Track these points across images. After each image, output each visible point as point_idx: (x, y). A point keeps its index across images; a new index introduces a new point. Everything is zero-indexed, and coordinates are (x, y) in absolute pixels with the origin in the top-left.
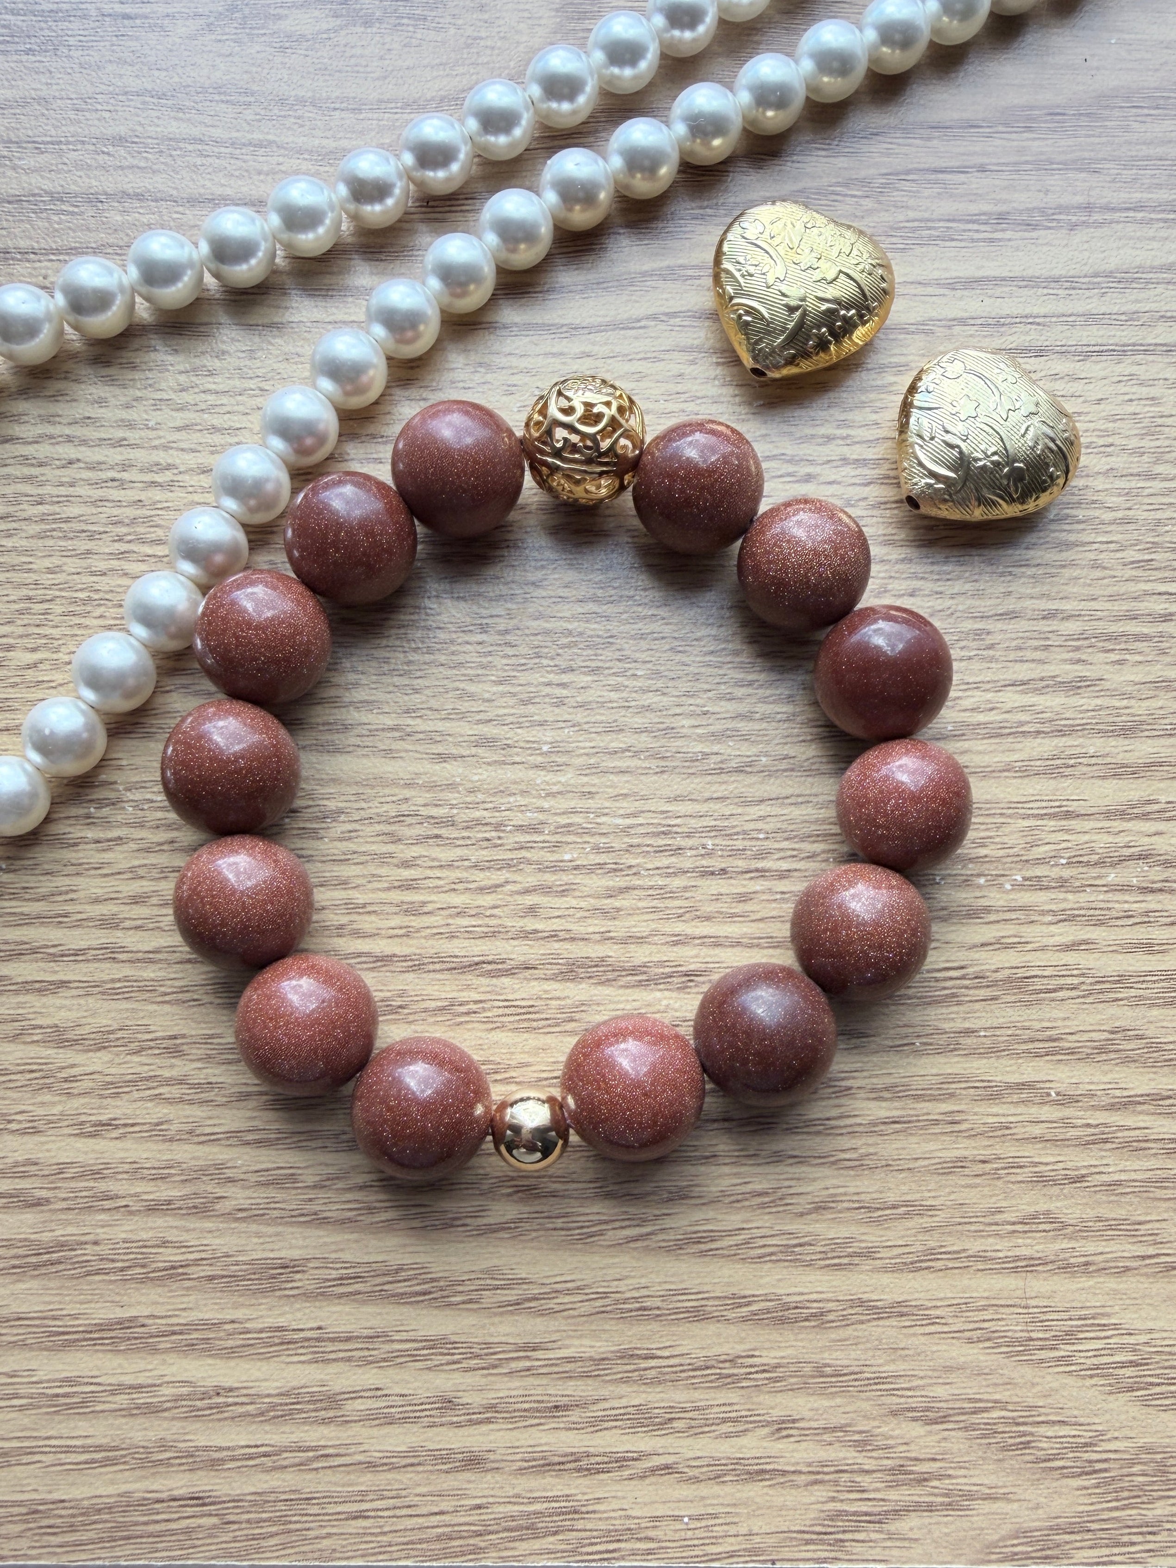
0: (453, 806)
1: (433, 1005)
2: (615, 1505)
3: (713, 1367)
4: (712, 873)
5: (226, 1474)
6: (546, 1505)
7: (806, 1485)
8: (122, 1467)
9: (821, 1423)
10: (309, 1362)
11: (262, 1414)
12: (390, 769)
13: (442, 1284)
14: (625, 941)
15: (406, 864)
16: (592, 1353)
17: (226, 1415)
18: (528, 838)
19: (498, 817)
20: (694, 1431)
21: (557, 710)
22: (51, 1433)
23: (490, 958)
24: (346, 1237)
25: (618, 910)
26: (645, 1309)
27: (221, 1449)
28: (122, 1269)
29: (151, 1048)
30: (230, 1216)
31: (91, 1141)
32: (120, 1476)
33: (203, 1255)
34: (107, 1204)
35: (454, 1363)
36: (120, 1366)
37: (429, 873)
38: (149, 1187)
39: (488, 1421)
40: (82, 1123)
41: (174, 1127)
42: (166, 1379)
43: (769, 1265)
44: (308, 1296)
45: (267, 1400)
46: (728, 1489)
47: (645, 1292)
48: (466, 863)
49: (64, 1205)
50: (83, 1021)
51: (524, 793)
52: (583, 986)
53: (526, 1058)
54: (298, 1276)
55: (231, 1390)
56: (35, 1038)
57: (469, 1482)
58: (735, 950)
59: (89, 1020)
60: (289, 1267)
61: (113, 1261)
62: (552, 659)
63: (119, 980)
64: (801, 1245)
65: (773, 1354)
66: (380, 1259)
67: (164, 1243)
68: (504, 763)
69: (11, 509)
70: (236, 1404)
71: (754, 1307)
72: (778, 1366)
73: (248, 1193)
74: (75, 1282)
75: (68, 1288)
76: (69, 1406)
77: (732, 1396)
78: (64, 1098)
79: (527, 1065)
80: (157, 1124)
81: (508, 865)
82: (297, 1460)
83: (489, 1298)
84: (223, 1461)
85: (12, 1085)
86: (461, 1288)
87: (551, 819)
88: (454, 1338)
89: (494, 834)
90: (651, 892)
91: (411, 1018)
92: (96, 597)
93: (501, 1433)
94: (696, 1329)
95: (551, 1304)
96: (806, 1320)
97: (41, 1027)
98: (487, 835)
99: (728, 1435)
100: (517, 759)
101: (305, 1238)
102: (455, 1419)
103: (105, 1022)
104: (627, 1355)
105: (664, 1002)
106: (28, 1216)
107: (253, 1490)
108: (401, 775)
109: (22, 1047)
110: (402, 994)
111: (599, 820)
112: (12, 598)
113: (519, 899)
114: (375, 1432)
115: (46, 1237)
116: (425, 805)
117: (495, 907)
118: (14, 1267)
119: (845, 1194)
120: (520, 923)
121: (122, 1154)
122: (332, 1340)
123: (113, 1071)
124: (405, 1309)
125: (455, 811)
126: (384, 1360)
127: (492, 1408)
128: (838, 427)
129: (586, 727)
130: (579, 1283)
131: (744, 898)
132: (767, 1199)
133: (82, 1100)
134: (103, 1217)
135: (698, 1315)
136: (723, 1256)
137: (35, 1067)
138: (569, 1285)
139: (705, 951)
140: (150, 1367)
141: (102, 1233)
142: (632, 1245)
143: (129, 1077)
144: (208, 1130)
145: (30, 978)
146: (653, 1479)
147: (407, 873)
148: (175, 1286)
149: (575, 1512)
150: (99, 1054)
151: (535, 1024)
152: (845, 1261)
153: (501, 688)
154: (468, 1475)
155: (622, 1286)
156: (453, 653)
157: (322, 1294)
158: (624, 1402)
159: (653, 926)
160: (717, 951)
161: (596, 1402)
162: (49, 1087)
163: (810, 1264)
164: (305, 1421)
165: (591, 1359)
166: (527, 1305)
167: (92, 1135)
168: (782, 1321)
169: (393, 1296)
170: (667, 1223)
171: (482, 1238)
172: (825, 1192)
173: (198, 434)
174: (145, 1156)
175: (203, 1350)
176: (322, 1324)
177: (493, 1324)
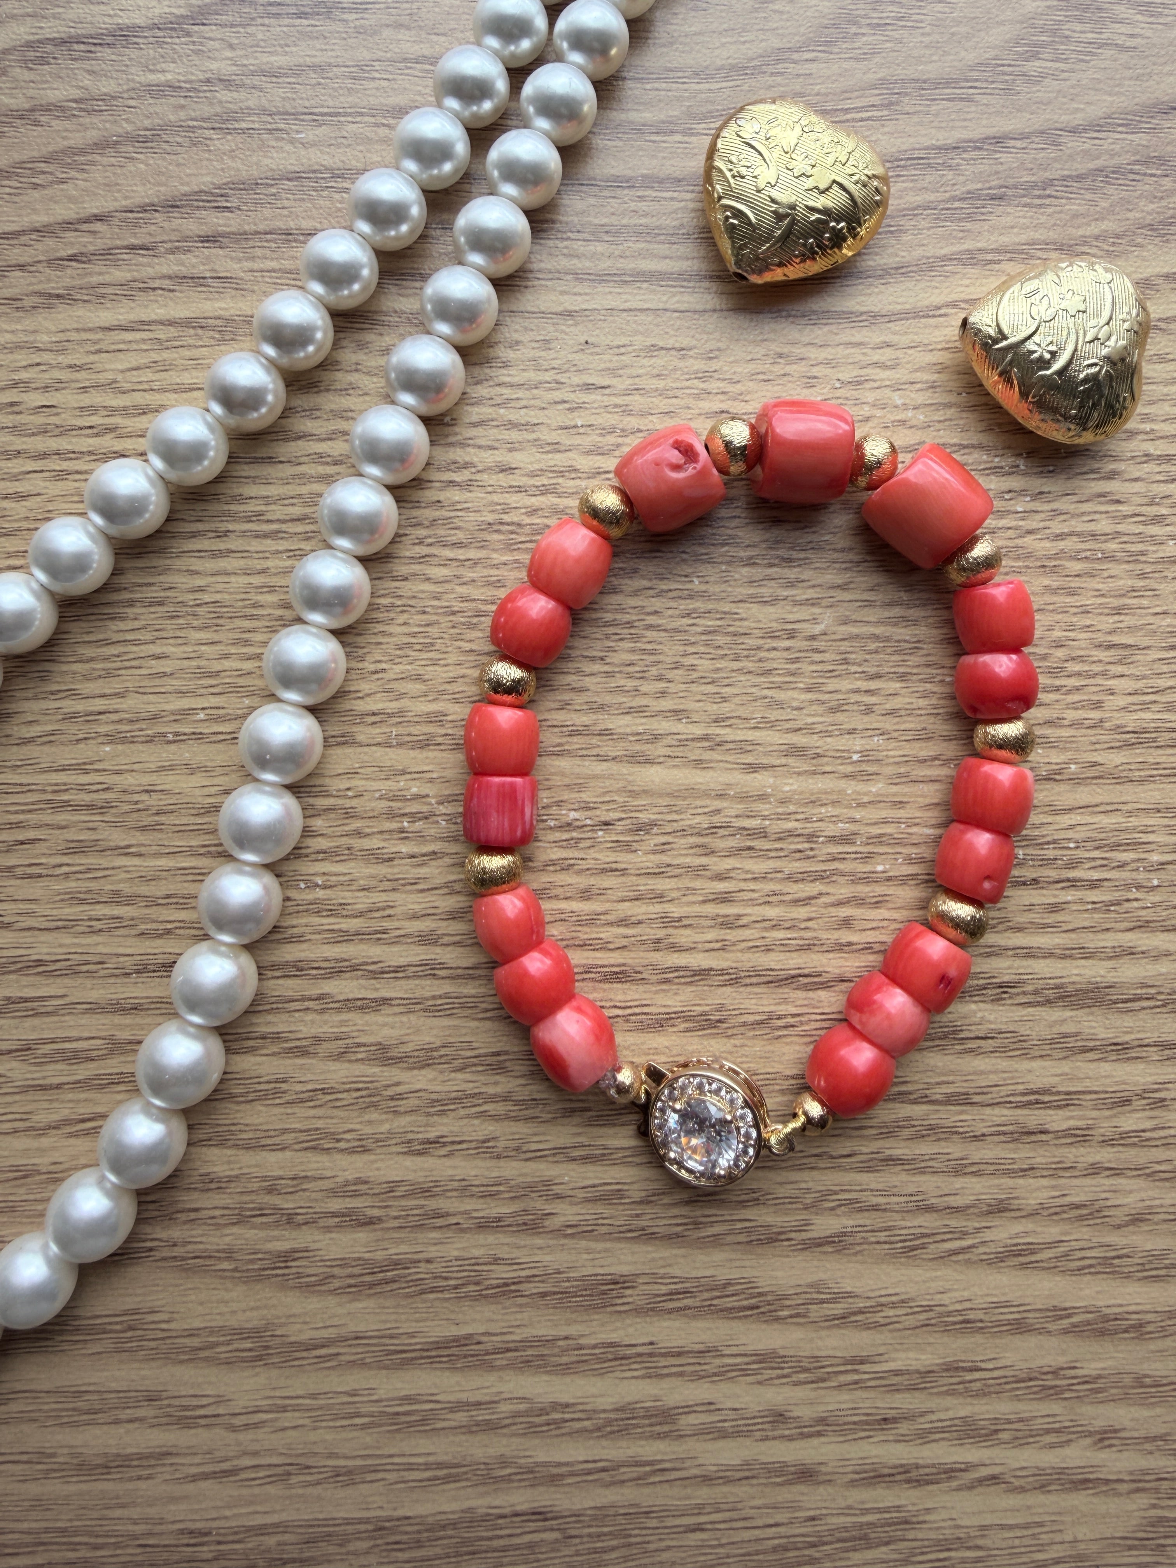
0: (765, 818)
1: (751, 1018)
2: (945, 1515)
3: (1036, 1379)
4: (1024, 883)
5: (567, 1489)
6: (878, 1516)
7: (1130, 1492)
8: (464, 1484)
9: (1142, 1433)
10: (643, 1377)
11: (599, 1429)
12: (700, 780)
13: (769, 1298)
15: (720, 877)
16: (915, 1365)
17: (563, 1431)
18: (841, 849)
19: (810, 828)
20: (1019, 1441)
21: (866, 719)
22: (392, 1452)
23: (806, 971)
24: (675, 1252)
26: (968, 1321)
27: (559, 1465)
28: (456, 1287)
29: (475, 1065)
30: (560, 1233)
31: (419, 1160)
32: (462, 1492)
33: (535, 1272)
34: (439, 1222)
35: (784, 1376)
36: (458, 1383)
37: (743, 885)
38: (477, 1204)
39: (819, 1434)
40: (410, 1141)
41: (501, 1144)
42: (504, 1396)
43: (1089, 1277)
44: (638, 1311)
45: (603, 1415)
46: (1053, 1498)
47: (967, 1305)
48: (779, 875)
49: (396, 1223)
50: (406, 1039)
51: (834, 803)
54: (628, 1292)
55: (567, 1405)
56: (360, 1056)
57: (803, 1494)
58: (1048, 961)
59: (412, 1037)
60: (620, 1282)
61: (446, 1278)
62: (860, 665)
63: (440, 997)
64: (1118, 1257)
65: (1093, 1365)
66: (708, 1273)
67: (496, 1261)
68: (814, 773)
69: (308, 510)
70: (573, 1420)
71: (1075, 1319)
72: (1099, 1377)
73: (577, 1209)
74: (410, 1300)
75: (403, 1307)
76: (410, 1425)
77: (1055, 1407)
78: (390, 1116)
80: (484, 1142)
81: (821, 877)
82: (635, 1475)
83: (816, 1311)
84: (562, 1476)
85: (339, 1104)
86: (788, 1303)
87: (863, 829)
88: (782, 1352)
89: (806, 845)
91: (730, 1032)
92: (399, 603)
93: (832, 1446)
94: (1018, 1341)
95: (878, 1317)
96: (1126, 1331)
97: (365, 1045)
98: (800, 847)
99: (1052, 1446)
100: (828, 769)
101: (633, 1253)
102: (787, 1432)
103: (428, 1039)
104: (952, 1368)
105: (979, 1015)
106: (361, 1235)
107: (592, 1504)
108: (712, 786)
109: (347, 1065)
110: (721, 1008)
111: (910, 830)
113: (833, 911)
114: (710, 1446)
115: (379, 1255)
116: (737, 817)
117: (810, 919)
118: (350, 1286)
119: (1162, 1206)
120: (835, 935)
121: (450, 1172)
122: (664, 1355)
123: (439, 1088)
124: (735, 1324)
125: (767, 822)
126: (715, 1374)
127: (822, 1421)
129: (895, 734)
130: (903, 1297)
131: (1055, 908)
132: (1084, 1212)
133: (408, 1119)
134: (434, 1235)
135: (1020, 1327)
136: (1044, 1269)
137: (360, 1086)
138: (894, 1299)
139: (1018, 962)
140: (487, 1384)
141: (433, 1251)
142: (954, 1258)
143: (454, 1095)
144: (534, 1147)
145: (351, 996)
146: (980, 1490)
147: (721, 886)
148: (508, 1303)
149: (906, 1522)
150: (423, 1072)
152: (1162, 1272)
153: (810, 696)
154: (801, 1488)
155: (945, 1299)
156: (760, 661)
157: (653, 1309)
158: (951, 1414)
160: (1030, 962)
161: (923, 1414)
162: (374, 1105)
163: (1128, 1276)
164: (642, 1436)
165: (918, 1372)
166: (853, 1318)
167: (420, 1153)
168: (1103, 1333)
169: (722, 1310)
170: (988, 1235)
171: (807, 1253)
172: (1141, 1204)
173: (495, 431)
174: (473, 1173)
175: (539, 1366)
176: (654, 1339)
177: (820, 1338)
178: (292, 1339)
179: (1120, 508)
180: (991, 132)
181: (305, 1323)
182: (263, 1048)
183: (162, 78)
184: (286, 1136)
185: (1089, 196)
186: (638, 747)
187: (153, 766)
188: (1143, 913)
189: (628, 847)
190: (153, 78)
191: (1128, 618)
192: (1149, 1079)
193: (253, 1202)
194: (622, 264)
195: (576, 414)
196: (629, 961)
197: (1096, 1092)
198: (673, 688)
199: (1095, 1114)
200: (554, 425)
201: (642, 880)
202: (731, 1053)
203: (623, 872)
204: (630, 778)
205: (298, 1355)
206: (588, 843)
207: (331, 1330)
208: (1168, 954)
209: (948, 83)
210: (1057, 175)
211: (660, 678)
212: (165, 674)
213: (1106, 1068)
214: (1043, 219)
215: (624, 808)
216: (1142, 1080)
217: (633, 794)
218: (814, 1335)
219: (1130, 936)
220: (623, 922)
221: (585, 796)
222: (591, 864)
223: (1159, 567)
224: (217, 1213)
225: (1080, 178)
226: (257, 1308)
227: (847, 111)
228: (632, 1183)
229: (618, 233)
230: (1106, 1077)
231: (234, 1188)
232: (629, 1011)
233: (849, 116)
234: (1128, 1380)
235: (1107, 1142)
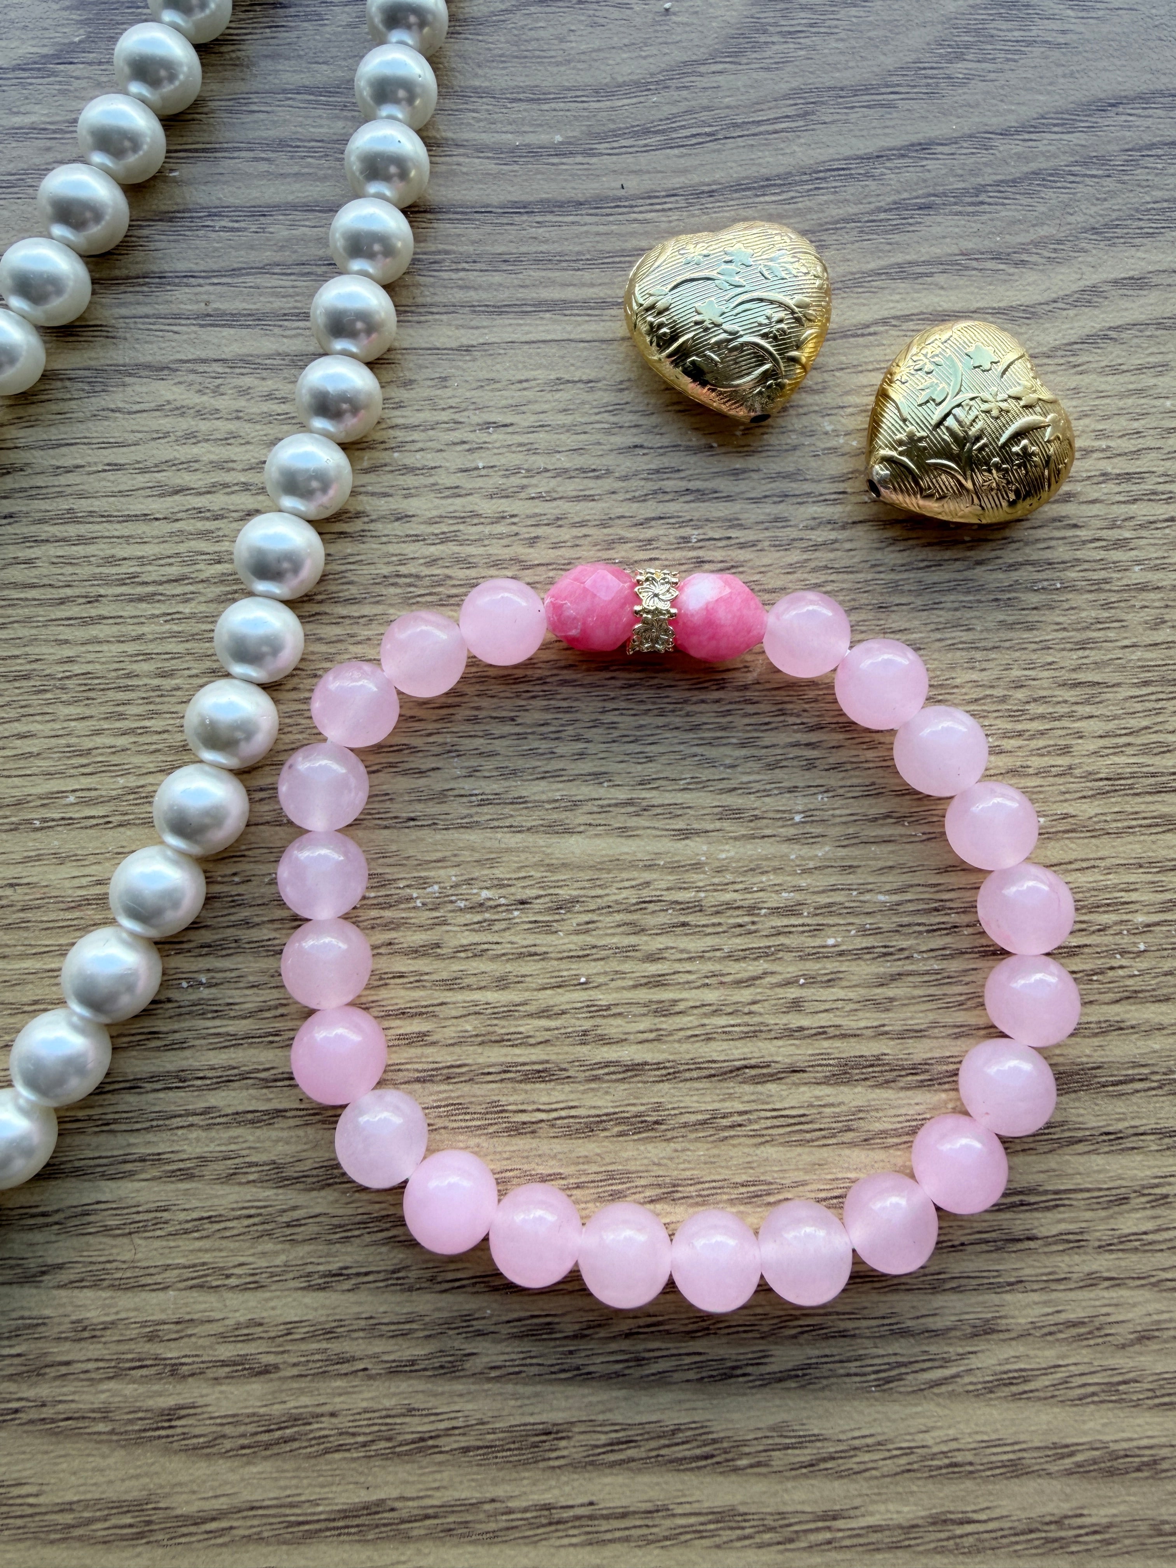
0: (699, 889)
1: (693, 1118)
3: (1039, 1530)
10: (582, 1545)
12: (626, 850)
13: (725, 1445)
14: (902, 1035)
15: (652, 958)
16: (898, 1519)
18: (786, 921)
19: (750, 899)
21: (808, 775)
23: (753, 1062)
24: (615, 1394)
25: (891, 1000)
26: (956, 1465)
28: (364, 1445)
30: (480, 1376)
31: (321, 1295)
33: (455, 1423)
34: (345, 1368)
35: (746, 1538)
36: (370, 1559)
37: (678, 967)
38: (387, 1345)
40: (309, 1275)
43: (1092, 1407)
44: (575, 1466)
47: (954, 1445)
48: (718, 954)
49: (295, 1371)
50: (304, 1155)
51: (776, 870)
52: (859, 1089)
53: (801, 1176)
54: (563, 1443)
56: (251, 1177)
60: (552, 1432)
61: (354, 1435)
62: (798, 716)
64: (1125, 1382)
65: (1103, 1512)
66: (654, 1418)
67: (410, 1411)
68: (753, 837)
69: (186, 570)
71: (1079, 1458)
72: (1110, 1525)
73: (501, 1347)
74: (313, 1461)
75: (305, 1470)
78: (287, 1246)
79: (804, 1184)
80: (394, 1272)
81: (765, 954)
83: (779, 1459)
85: (228, 1234)
86: (747, 1450)
87: (810, 899)
88: (742, 1509)
89: (747, 919)
90: (926, 978)
91: (669, 1134)
94: (1014, 1486)
95: (851, 1464)
96: (1138, 1470)
97: (257, 1165)
98: (740, 920)
100: (768, 832)
101: (567, 1398)
104: (940, 1521)
106: (255, 1386)
108: (640, 856)
109: (237, 1188)
110: (658, 1107)
111: (862, 898)
112: (194, 672)
113: (781, 992)
115: (277, 1410)
116: (668, 889)
118: (244, 1447)
120: (784, 1020)
121: (357, 1309)
122: (606, 1517)
124: (687, 1477)
125: (702, 895)
126: (667, 1538)
128: (1097, 438)
129: (841, 791)
130: (880, 1438)
132: (1082, 1330)
133: (307, 1248)
134: (339, 1383)
135: (1016, 1470)
136: (1040, 1399)
137: (253, 1212)
138: (869, 1441)
140: (403, 1558)
141: (338, 1402)
142: (936, 1390)
144: (450, 1276)
145: (240, 1109)
147: (653, 968)
148: (425, 1461)
150: (323, 1193)
151: (808, 1136)
153: (744, 752)
155: (928, 1439)
156: (687, 715)
159: (931, 1016)
162: (269, 1234)
163: (1137, 1404)
165: (901, 1527)
166: (823, 1466)
167: (321, 1288)
168: (1111, 1473)
169: (671, 1461)
170: (974, 1362)
171: (767, 1390)
172: (1148, 1319)
173: (390, 476)
174: (382, 1309)
175: (462, 1536)
176: (594, 1499)
177: (786, 1490)
178: (178, 1512)
179: (1078, 532)
180: (914, 139)
181: (194, 1492)
182: (142, 1171)
183: (27, 120)
184: (167, 1274)
185: (1025, 201)
186: (555, 816)
187: (17, 857)
188: (1130, 982)
189: (547, 928)
190: (17, 120)
191: (1093, 653)
192: (1148, 1173)
193: (130, 1352)
194: (522, 294)
195: (476, 455)
196: (553, 1058)
197: (1088, 1190)
198: (592, 748)
199: (1089, 1215)
200: (453, 467)
201: (564, 965)
202: (671, 1159)
203: (544, 956)
204: (549, 851)
205: (185, 1530)
206: (503, 925)
207: (223, 1500)
208: (1161, 1028)
209: (867, 89)
210: (989, 180)
211: (577, 739)
212: (31, 755)
213: (1098, 1161)
214: (976, 226)
215: (541, 884)
216: (1140, 1174)
217: (552, 868)
218: (779, 1487)
219: (1117, 1008)
220: (544, 1013)
221: (498, 873)
222: (507, 948)
223: (1126, 595)
224: (91, 1366)
225: (1014, 182)
226: (137, 1477)
227: (758, 123)
228: (563, 1315)
229: (517, 261)
230: (1099, 1172)
231: (110, 1336)
232: (554, 1115)
233: (762, 128)
234: (1144, 1528)
235: (1105, 1248)
